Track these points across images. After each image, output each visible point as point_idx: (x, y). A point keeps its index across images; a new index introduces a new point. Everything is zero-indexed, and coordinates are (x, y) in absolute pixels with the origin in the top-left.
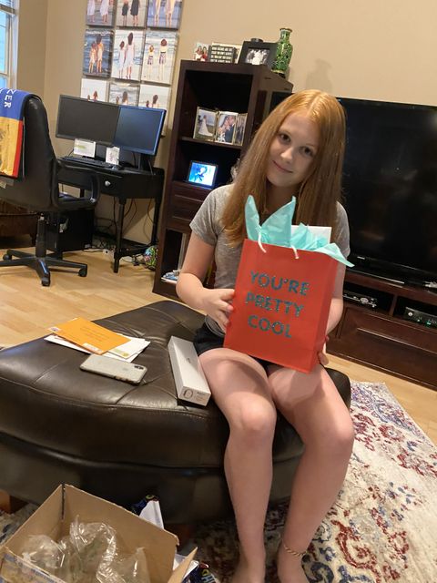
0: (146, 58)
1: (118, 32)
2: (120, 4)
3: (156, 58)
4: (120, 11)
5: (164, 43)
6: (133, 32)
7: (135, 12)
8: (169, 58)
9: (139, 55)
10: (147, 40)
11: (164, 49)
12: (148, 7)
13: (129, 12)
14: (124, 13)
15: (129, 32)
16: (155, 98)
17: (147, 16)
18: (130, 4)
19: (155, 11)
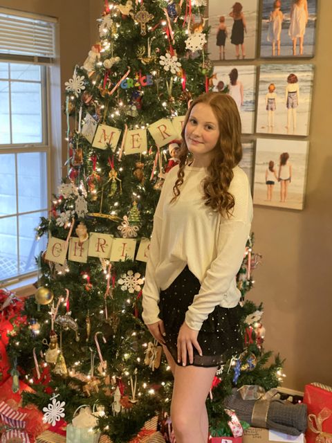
0: (262, 101)
3: (280, 101)
5: (292, 79)
6: (238, 68)
8: (304, 100)
9: (251, 98)
10: (262, 77)
11: (293, 87)
12: (259, 31)
13: (228, 40)
14: (221, 43)
15: (230, 68)
16: (284, 158)
17: (259, 45)
18: (229, 29)
19: (273, 36)
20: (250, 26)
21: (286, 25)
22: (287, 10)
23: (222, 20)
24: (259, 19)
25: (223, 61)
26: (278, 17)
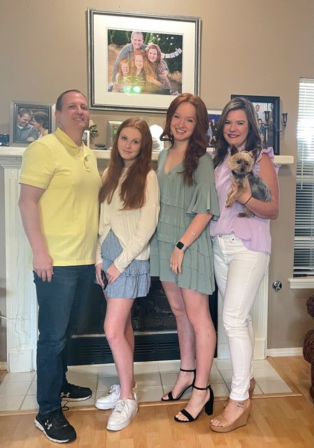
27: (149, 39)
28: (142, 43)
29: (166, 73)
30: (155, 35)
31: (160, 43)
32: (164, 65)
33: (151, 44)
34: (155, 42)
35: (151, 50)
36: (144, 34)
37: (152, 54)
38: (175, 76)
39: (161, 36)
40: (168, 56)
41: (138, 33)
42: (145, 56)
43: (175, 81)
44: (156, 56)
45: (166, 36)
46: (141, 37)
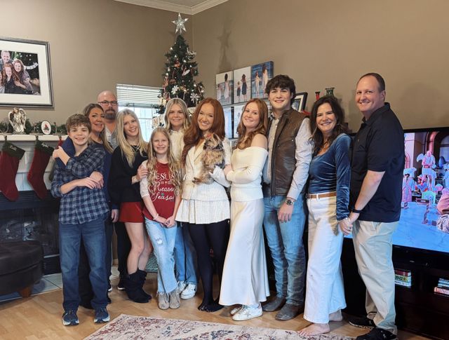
1: (235, 107)
2: (236, 89)
4: (235, 93)
7: (244, 93)
12: (251, 87)
13: (241, 93)
14: (238, 94)
17: (252, 94)
18: (241, 88)
19: (256, 89)
20: (249, 85)
21: (260, 83)
22: (261, 76)
23: (239, 84)
24: (252, 81)
25: (239, 103)
26: (258, 80)
27: (14, 56)
28: (9, 58)
29: (28, 79)
30: (18, 53)
31: (22, 59)
32: (26, 74)
33: (16, 59)
34: (19, 58)
35: (17, 64)
36: (11, 52)
37: (18, 67)
38: (35, 82)
39: (22, 54)
40: (29, 68)
41: (6, 51)
42: (13, 68)
43: (35, 85)
44: (20, 68)
45: (26, 54)
46: (8, 54)
